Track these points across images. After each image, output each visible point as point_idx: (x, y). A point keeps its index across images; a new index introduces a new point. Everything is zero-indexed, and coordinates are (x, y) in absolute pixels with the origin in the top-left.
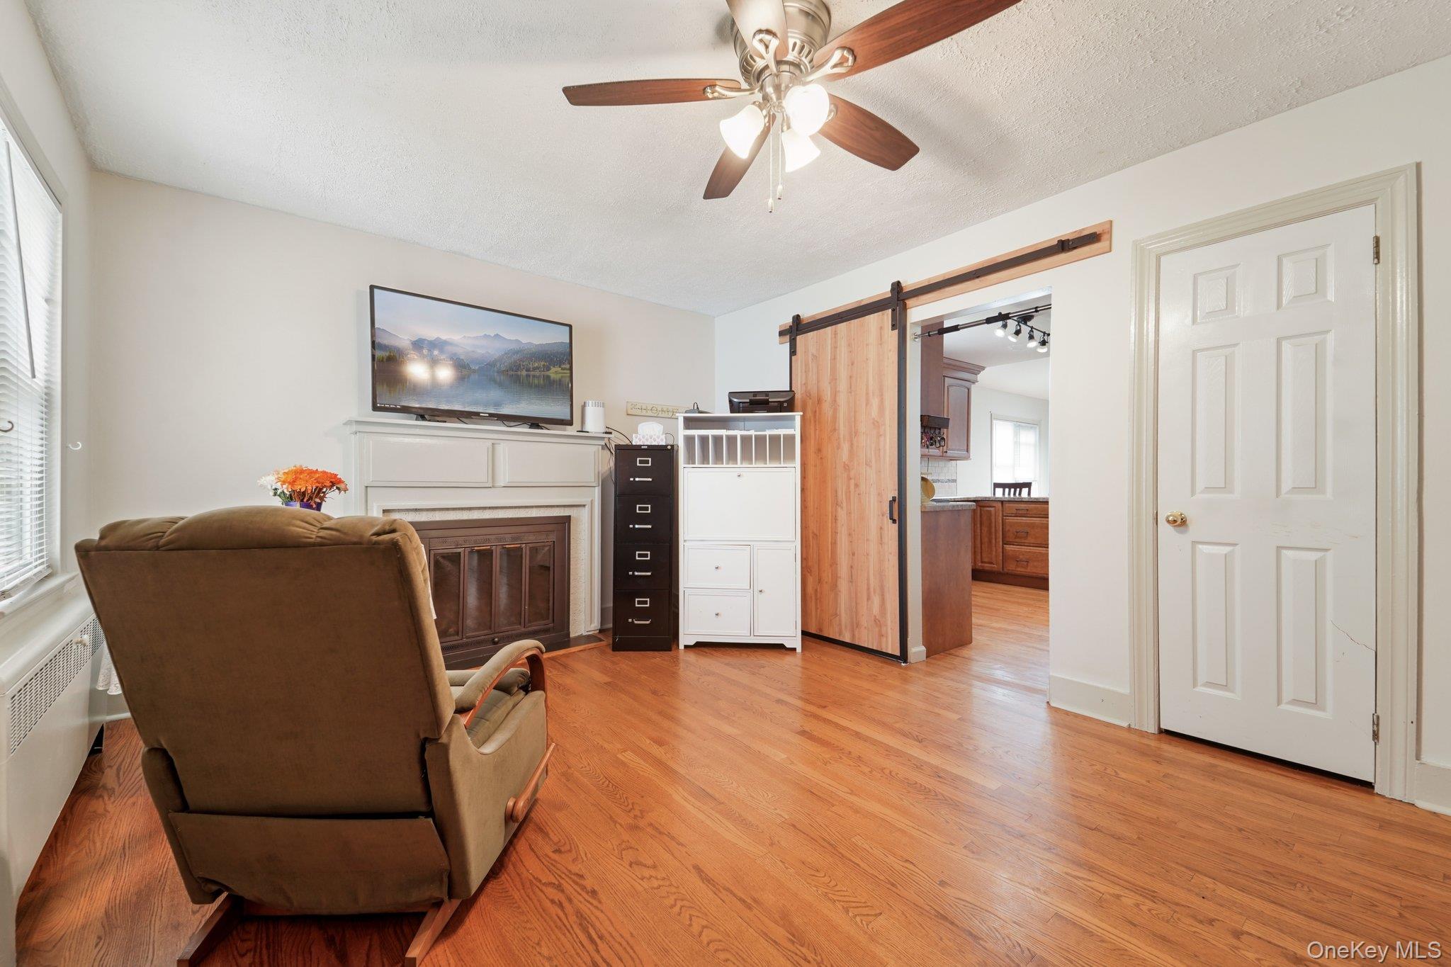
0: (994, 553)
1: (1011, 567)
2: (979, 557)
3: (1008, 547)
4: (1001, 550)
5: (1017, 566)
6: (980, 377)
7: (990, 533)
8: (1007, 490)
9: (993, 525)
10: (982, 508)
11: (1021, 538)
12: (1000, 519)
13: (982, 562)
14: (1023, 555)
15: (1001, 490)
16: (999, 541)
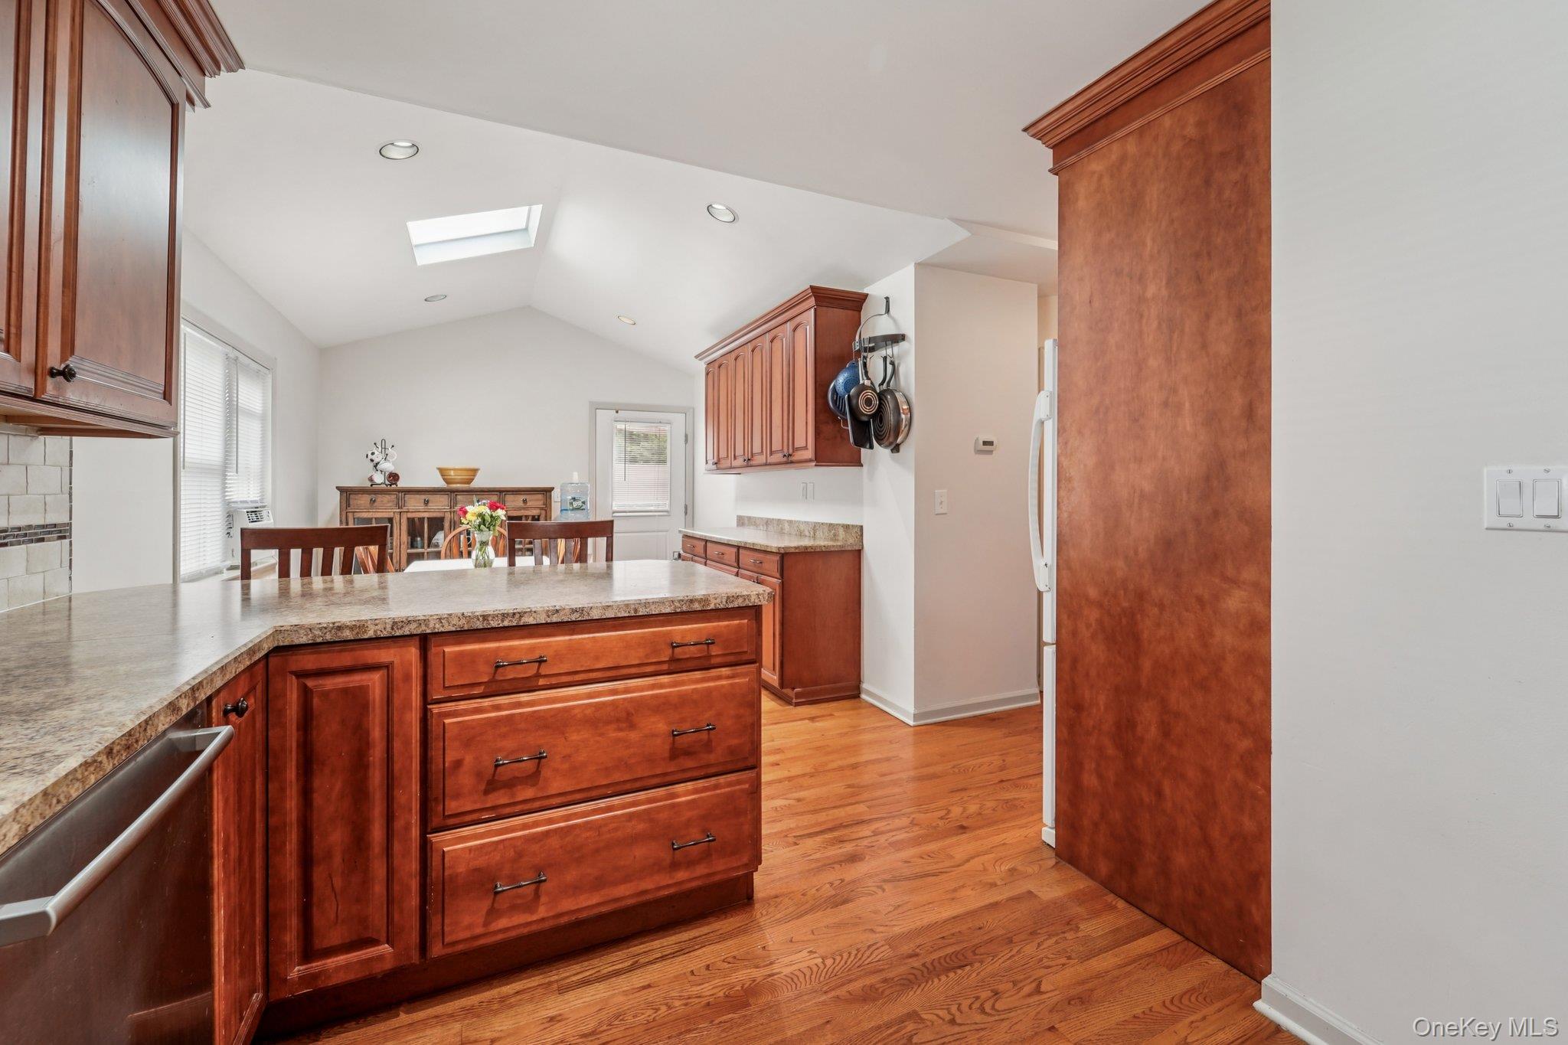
0: (377, 889)
1: (465, 926)
4: (413, 866)
7: (359, 792)
9: (377, 754)
11: (510, 784)
12: (414, 719)
13: (312, 956)
16: (407, 827)
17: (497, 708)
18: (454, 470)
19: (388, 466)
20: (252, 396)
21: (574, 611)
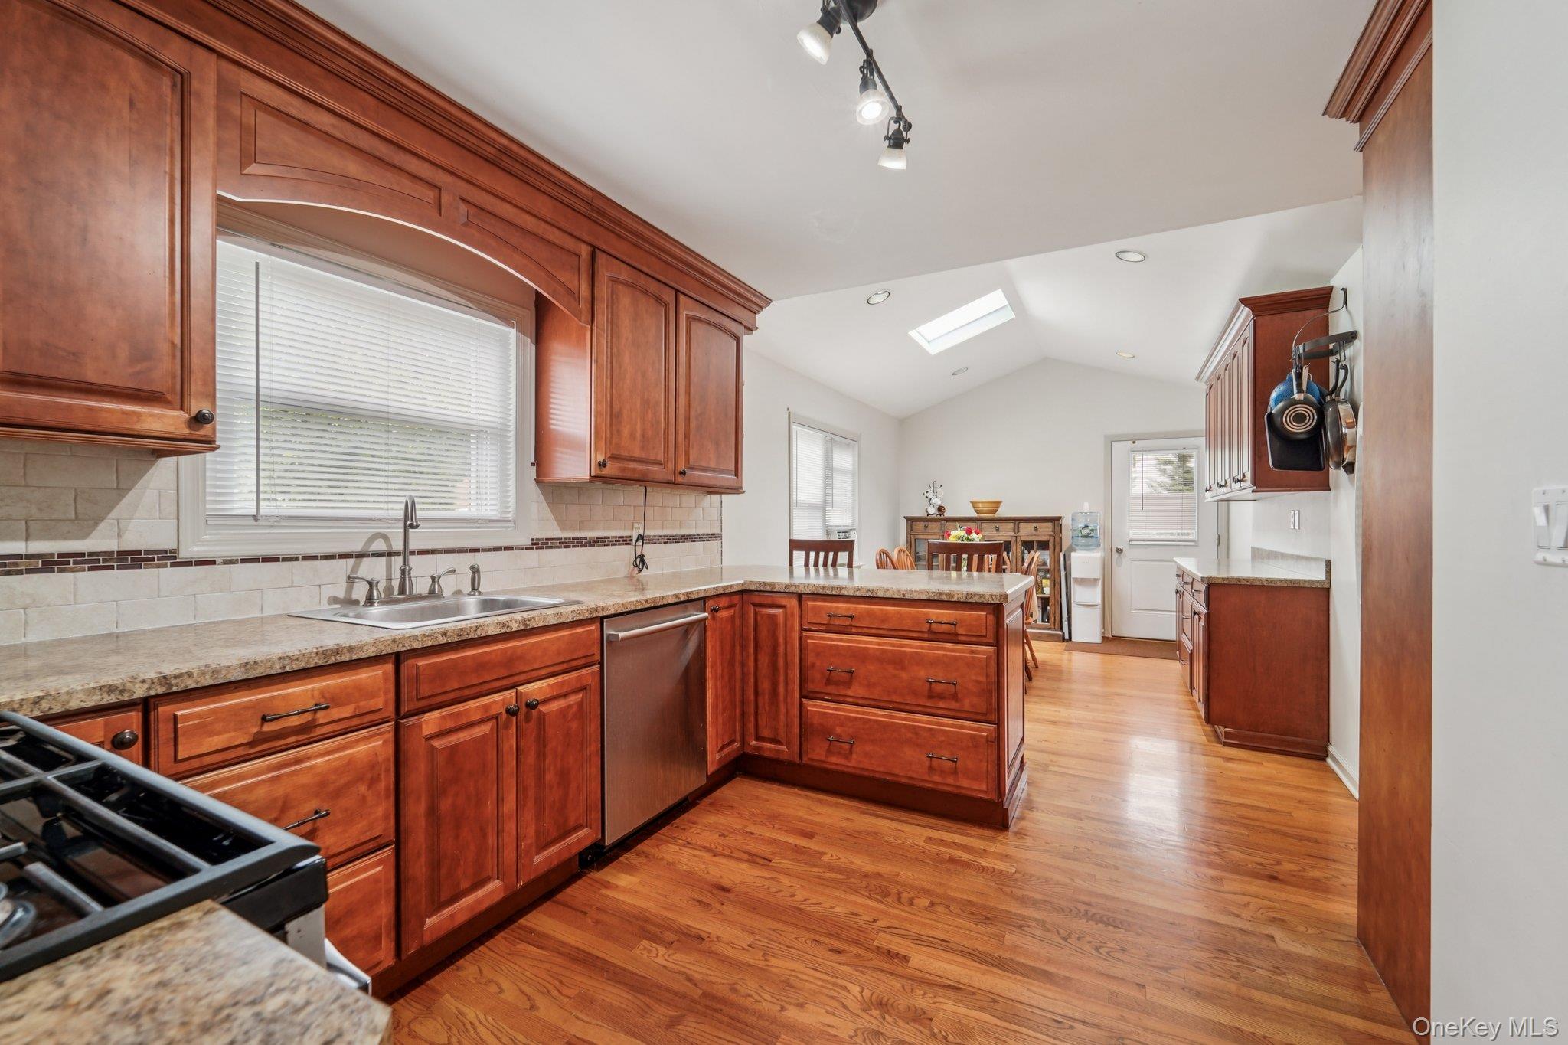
0: (782, 717)
1: (817, 753)
2: (751, 726)
3: (814, 707)
4: (796, 712)
5: (829, 751)
6: (762, 318)
7: (775, 667)
8: (812, 554)
9: (781, 650)
10: (758, 609)
11: (837, 683)
12: (796, 636)
13: (758, 738)
14: (842, 725)
15: (803, 554)
16: (793, 691)
17: (832, 639)
18: (982, 503)
19: (937, 501)
20: (844, 460)
21: (868, 590)
